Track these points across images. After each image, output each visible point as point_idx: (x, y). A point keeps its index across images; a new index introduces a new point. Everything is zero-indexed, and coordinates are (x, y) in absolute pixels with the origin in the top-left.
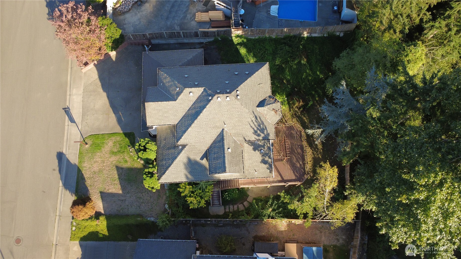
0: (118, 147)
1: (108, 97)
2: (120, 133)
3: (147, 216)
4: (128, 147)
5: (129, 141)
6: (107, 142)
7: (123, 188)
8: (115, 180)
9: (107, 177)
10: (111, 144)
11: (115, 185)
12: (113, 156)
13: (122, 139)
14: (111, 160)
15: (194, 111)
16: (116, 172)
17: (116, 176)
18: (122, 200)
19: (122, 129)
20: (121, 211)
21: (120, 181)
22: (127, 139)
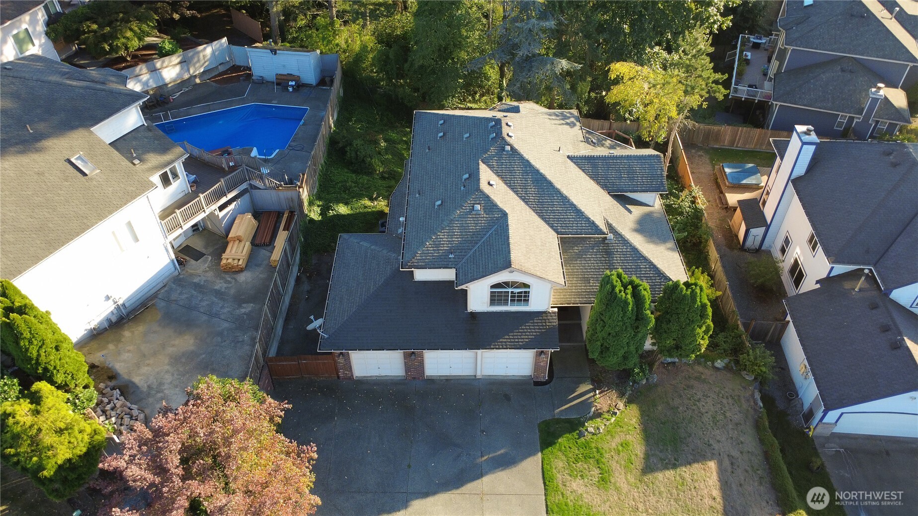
0: (586, 466)
1: (426, 495)
2: (543, 460)
3: (755, 410)
4: (582, 439)
5: (566, 435)
6: (572, 498)
7: (699, 457)
8: (683, 478)
9: (676, 500)
10: (577, 485)
11: (695, 477)
12: (613, 480)
13: (560, 454)
14: (625, 487)
15: (532, 189)
16: (660, 475)
17: (670, 473)
18: (732, 464)
19: (532, 453)
20: (759, 472)
21: (681, 465)
22: (560, 440)
